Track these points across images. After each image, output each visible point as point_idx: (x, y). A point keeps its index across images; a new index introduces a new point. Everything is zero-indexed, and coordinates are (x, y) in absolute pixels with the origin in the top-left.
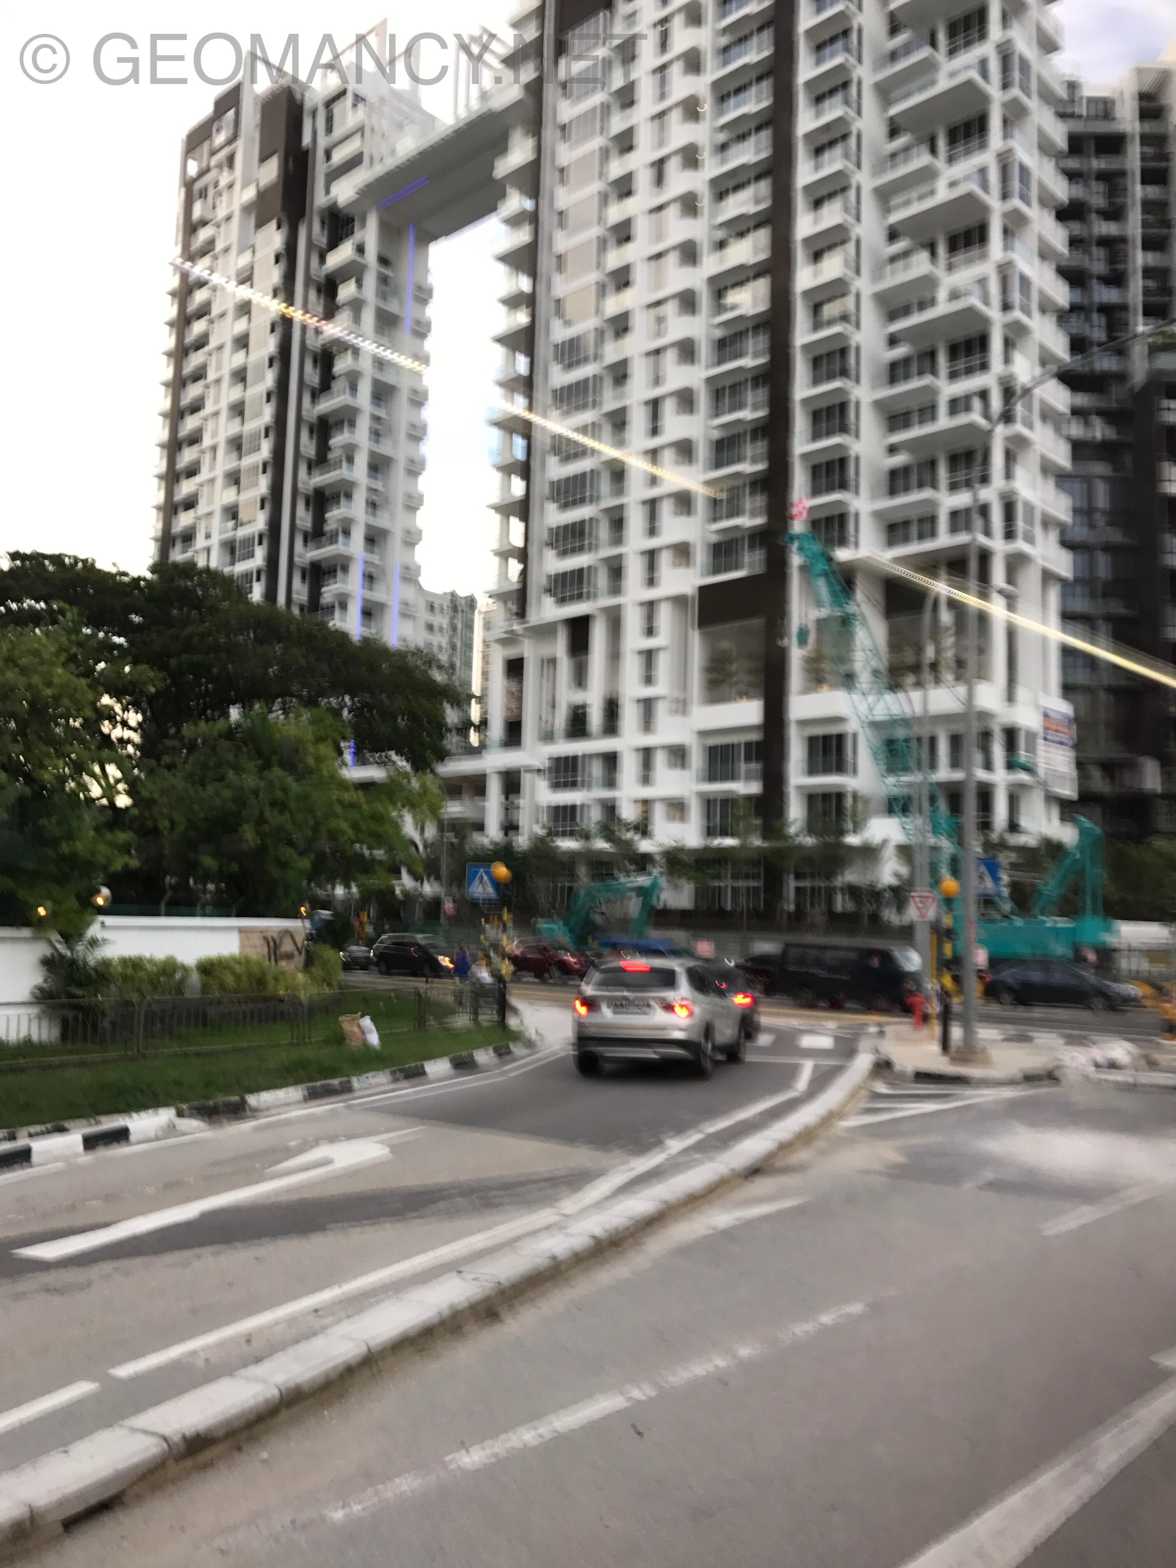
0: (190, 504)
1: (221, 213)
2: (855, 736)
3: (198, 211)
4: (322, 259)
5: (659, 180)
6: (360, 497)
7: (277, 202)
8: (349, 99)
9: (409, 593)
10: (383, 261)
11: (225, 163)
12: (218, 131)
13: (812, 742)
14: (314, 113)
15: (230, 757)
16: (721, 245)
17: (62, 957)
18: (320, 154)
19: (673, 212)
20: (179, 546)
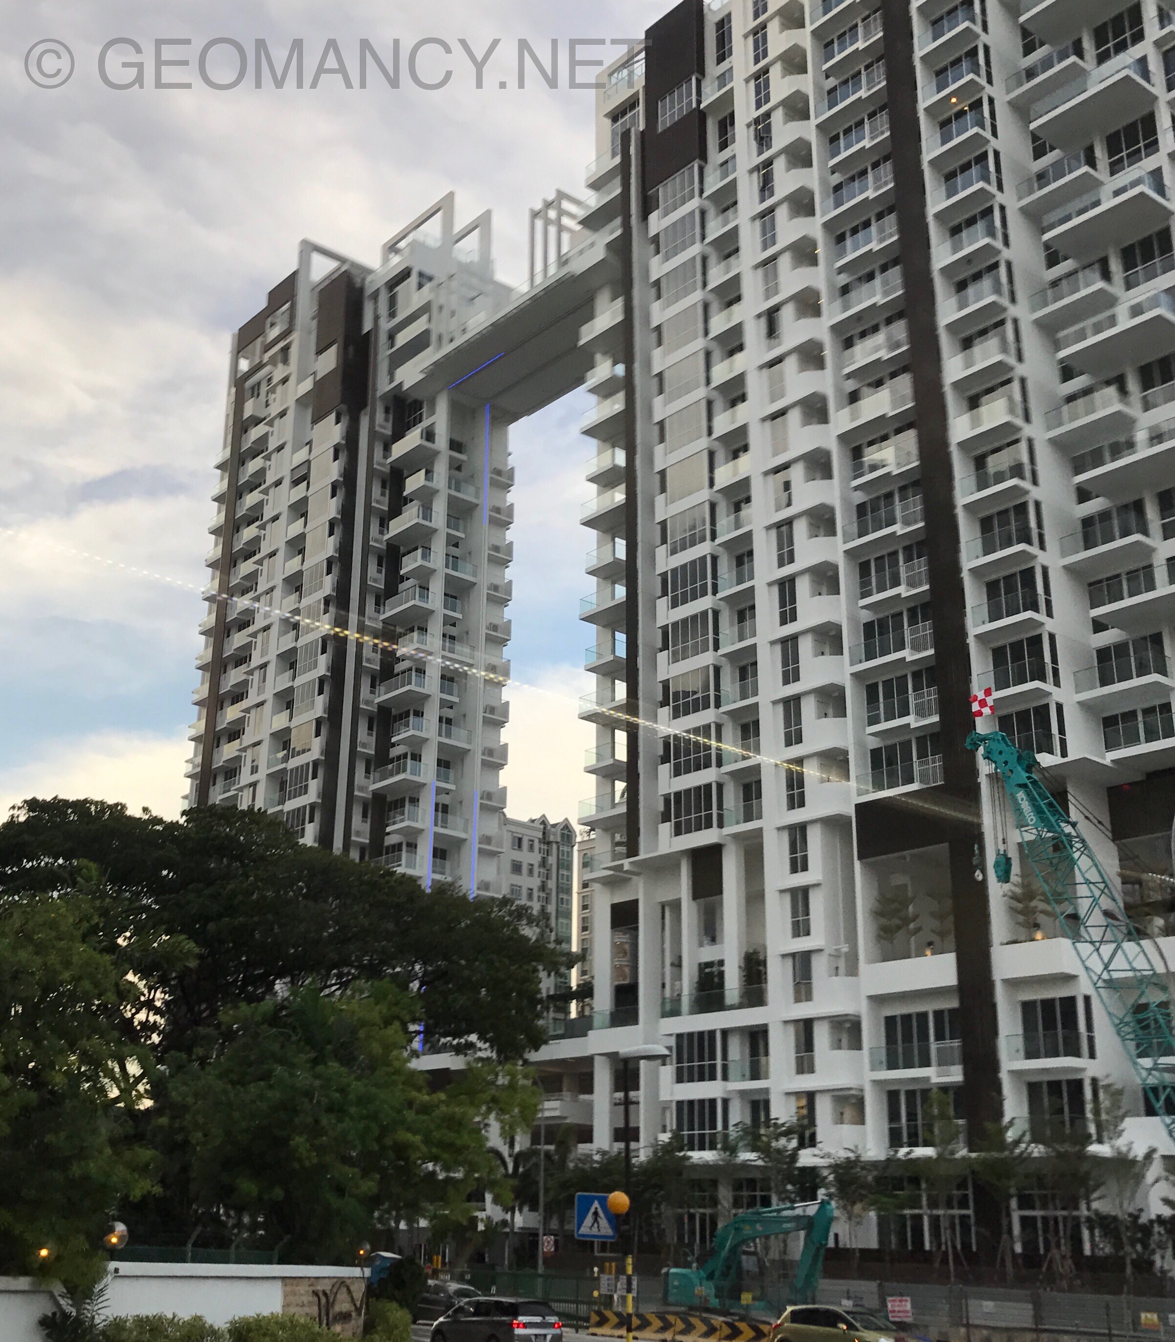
0: (235, 733)
1: (274, 410)
2: (1087, 999)
3: (249, 410)
4: (387, 449)
5: (772, 331)
6: (432, 713)
7: (336, 391)
8: (413, 279)
9: (491, 826)
10: (455, 445)
11: (279, 357)
12: (272, 325)
13: (1028, 1007)
14: (375, 295)
15: (276, 1047)
16: (854, 397)
17: (66, 1316)
18: (383, 338)
19: (791, 364)
20: (220, 782)
